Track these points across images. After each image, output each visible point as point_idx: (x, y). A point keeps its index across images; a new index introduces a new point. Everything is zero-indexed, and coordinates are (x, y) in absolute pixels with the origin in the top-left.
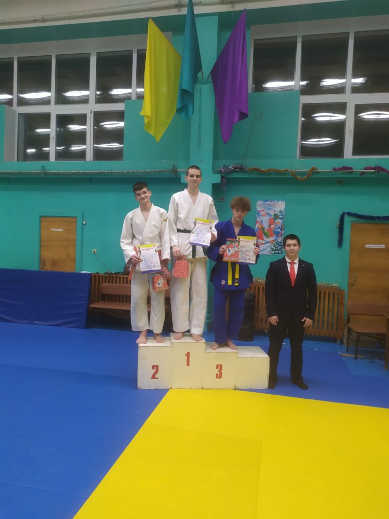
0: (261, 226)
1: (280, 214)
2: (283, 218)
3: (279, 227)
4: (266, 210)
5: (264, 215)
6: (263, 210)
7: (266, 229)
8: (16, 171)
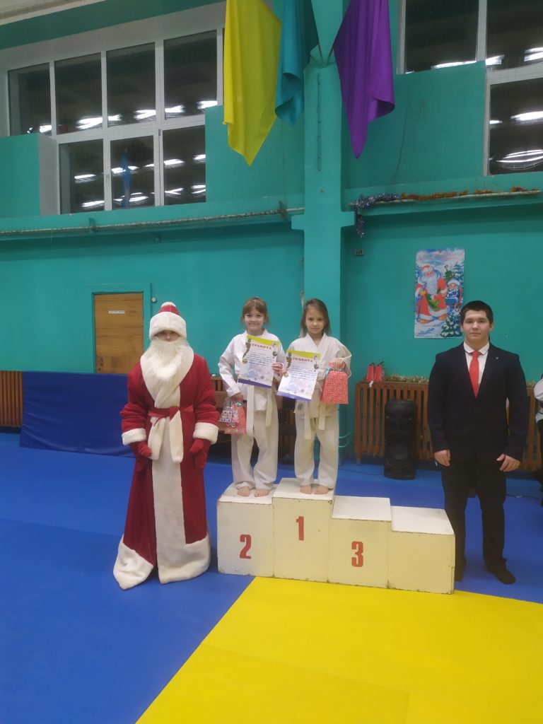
0: (424, 293)
1: (457, 270)
2: (461, 278)
3: (455, 293)
4: (432, 265)
5: (429, 274)
6: (428, 267)
7: (432, 297)
8: (55, 229)
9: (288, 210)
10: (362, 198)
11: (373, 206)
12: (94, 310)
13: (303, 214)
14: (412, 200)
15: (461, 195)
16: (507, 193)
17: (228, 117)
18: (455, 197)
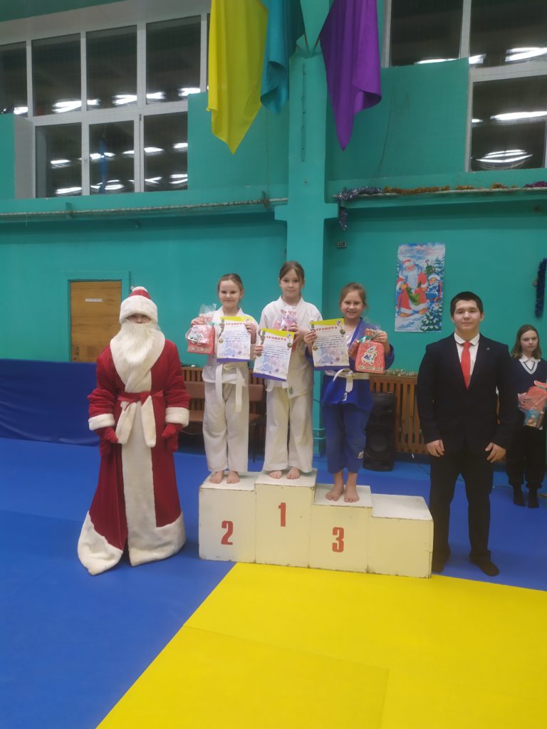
0: (404, 287)
1: (437, 265)
3: (435, 287)
4: (414, 260)
5: (410, 269)
6: (409, 261)
7: (413, 291)
8: (30, 213)
9: (271, 200)
10: (345, 191)
11: (357, 198)
12: (70, 298)
13: (286, 204)
14: (394, 194)
15: (443, 190)
16: (487, 190)
17: (212, 104)
18: (437, 192)
